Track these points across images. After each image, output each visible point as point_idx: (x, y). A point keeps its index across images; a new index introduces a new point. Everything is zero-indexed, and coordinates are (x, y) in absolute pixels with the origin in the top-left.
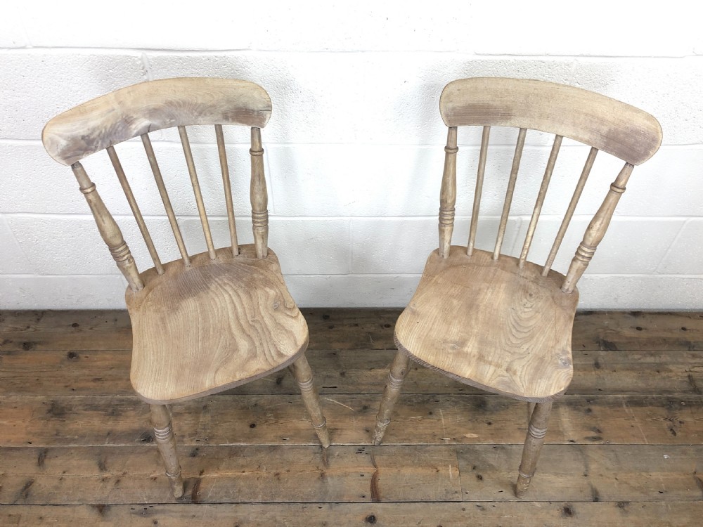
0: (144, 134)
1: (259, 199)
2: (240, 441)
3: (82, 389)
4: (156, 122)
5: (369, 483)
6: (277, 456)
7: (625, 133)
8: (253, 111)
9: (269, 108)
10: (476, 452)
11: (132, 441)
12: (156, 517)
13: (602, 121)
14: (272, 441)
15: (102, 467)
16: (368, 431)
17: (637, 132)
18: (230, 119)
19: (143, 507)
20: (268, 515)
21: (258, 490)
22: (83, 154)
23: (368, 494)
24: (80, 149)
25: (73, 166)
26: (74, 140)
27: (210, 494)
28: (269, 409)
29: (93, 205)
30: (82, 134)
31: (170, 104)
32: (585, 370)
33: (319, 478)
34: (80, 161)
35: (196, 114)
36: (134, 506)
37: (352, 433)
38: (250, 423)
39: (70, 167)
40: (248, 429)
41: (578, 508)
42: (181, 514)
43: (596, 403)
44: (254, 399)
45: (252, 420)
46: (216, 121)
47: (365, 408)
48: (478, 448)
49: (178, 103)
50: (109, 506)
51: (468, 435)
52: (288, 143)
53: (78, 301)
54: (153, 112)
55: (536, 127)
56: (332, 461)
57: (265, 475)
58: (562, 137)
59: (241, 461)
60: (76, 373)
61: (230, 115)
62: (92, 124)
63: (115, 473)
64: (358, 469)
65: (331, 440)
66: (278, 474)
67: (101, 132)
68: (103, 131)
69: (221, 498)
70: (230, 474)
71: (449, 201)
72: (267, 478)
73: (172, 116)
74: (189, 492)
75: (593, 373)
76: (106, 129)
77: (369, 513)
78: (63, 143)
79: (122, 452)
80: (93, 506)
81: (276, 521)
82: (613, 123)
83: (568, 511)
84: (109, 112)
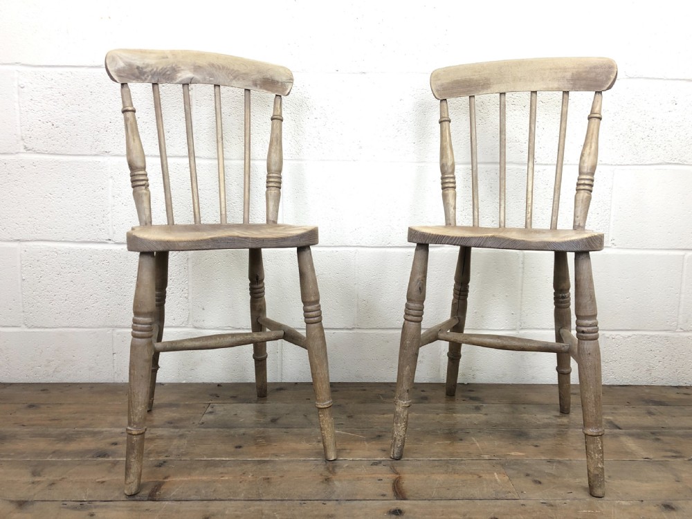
0: (186, 85)
1: (275, 157)
2: (221, 457)
3: (33, 425)
4: (198, 77)
5: (390, 486)
6: (268, 467)
7: (585, 72)
8: (278, 82)
9: (291, 80)
10: (526, 464)
11: (81, 457)
12: (94, 511)
13: (565, 70)
14: (261, 457)
15: (34, 474)
16: (385, 451)
17: (595, 67)
18: (258, 86)
19: (79, 503)
20: (252, 509)
21: (240, 490)
22: (134, 79)
23: (390, 492)
24: (133, 75)
25: (122, 84)
26: (130, 66)
27: (174, 493)
28: (261, 437)
29: (129, 123)
30: (139, 65)
31: (212, 65)
32: (638, 416)
33: (323, 482)
34: (129, 84)
35: (231, 77)
36: (65, 503)
37: (364, 452)
38: (236, 445)
39: (120, 85)
40: (233, 449)
41: (681, 504)
42: (129, 509)
43: (663, 435)
44: (242, 431)
45: (239, 444)
46: (246, 86)
47: (379, 436)
48: (527, 461)
49: (218, 66)
50: (33, 502)
51: (513, 454)
52: (301, 160)
53: (54, 372)
54: (197, 68)
55: (512, 89)
56: (339, 472)
57: (251, 479)
58: (536, 92)
59: (220, 470)
60: (31, 416)
61: (258, 82)
62: (147, 61)
63: (51, 478)
64: (374, 476)
65: (338, 456)
66: (268, 478)
67: (153, 70)
68: (155, 69)
69: (190, 496)
70: (204, 478)
71: (450, 163)
72: (253, 481)
73: (212, 75)
74: (145, 492)
75: (649, 417)
76: (157, 69)
77: (394, 507)
78: (121, 64)
79: (65, 464)
80: (12, 502)
81: (262, 514)
82: (574, 68)
83: (668, 507)
84: (163, 58)
